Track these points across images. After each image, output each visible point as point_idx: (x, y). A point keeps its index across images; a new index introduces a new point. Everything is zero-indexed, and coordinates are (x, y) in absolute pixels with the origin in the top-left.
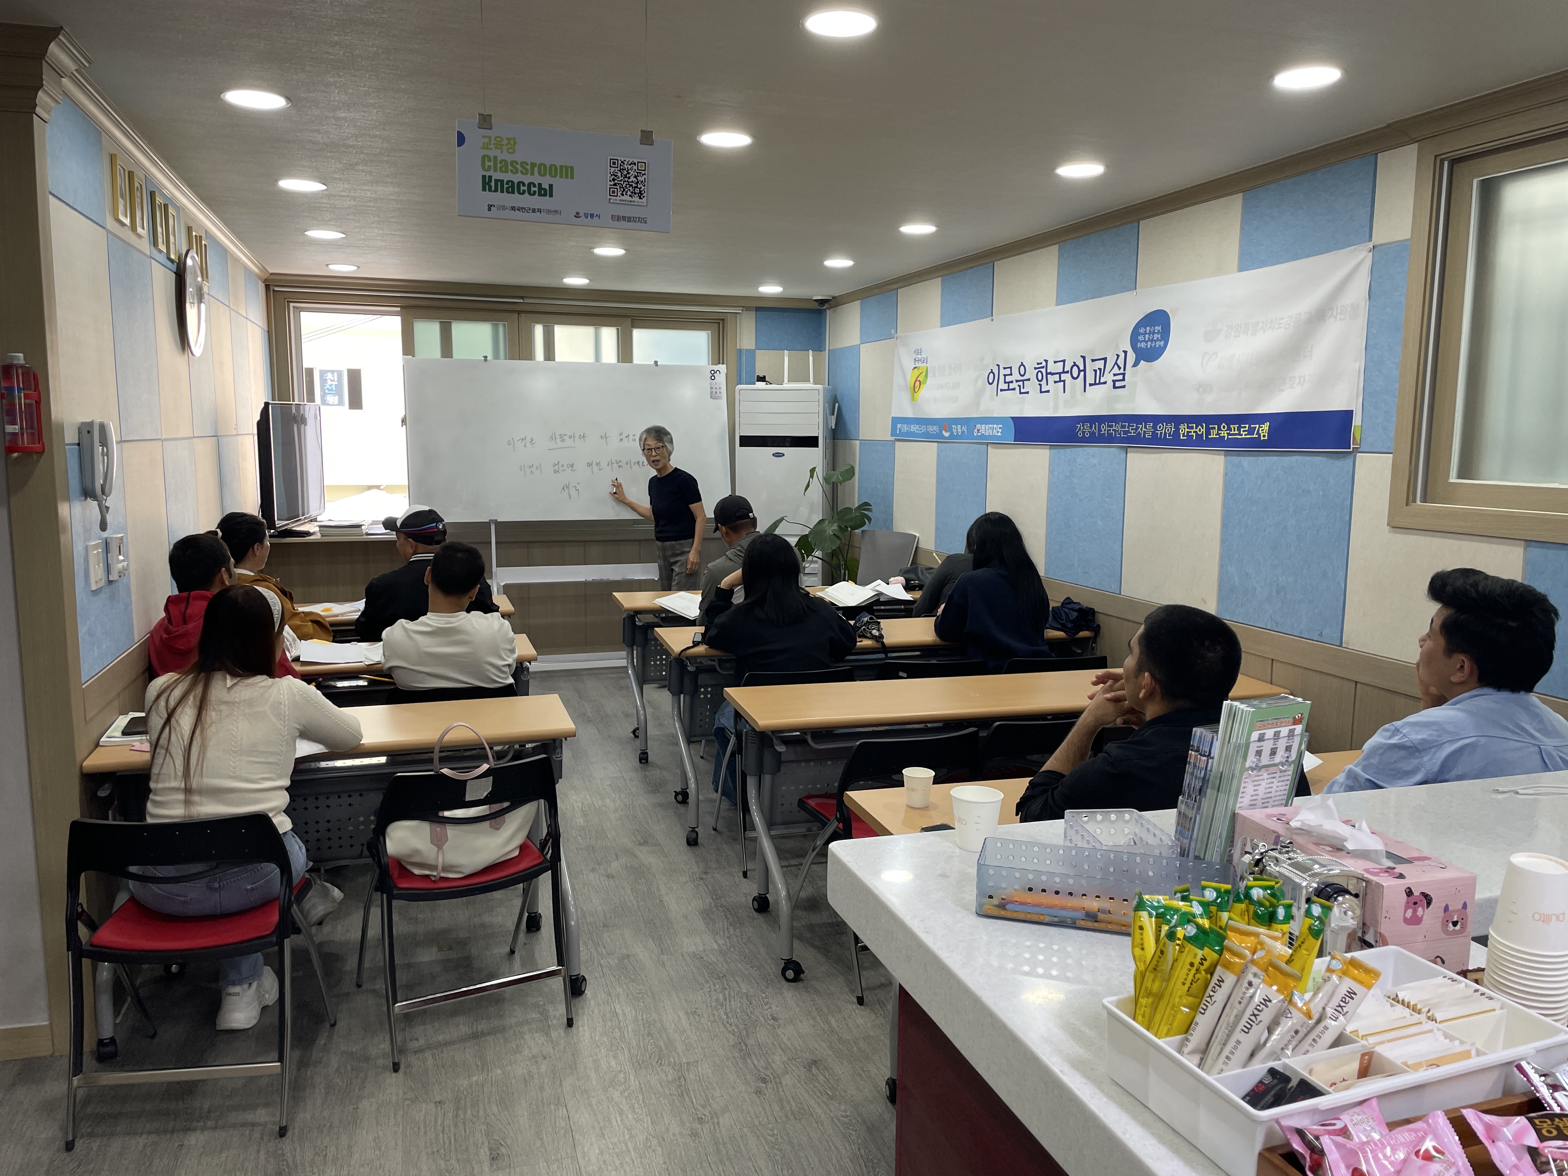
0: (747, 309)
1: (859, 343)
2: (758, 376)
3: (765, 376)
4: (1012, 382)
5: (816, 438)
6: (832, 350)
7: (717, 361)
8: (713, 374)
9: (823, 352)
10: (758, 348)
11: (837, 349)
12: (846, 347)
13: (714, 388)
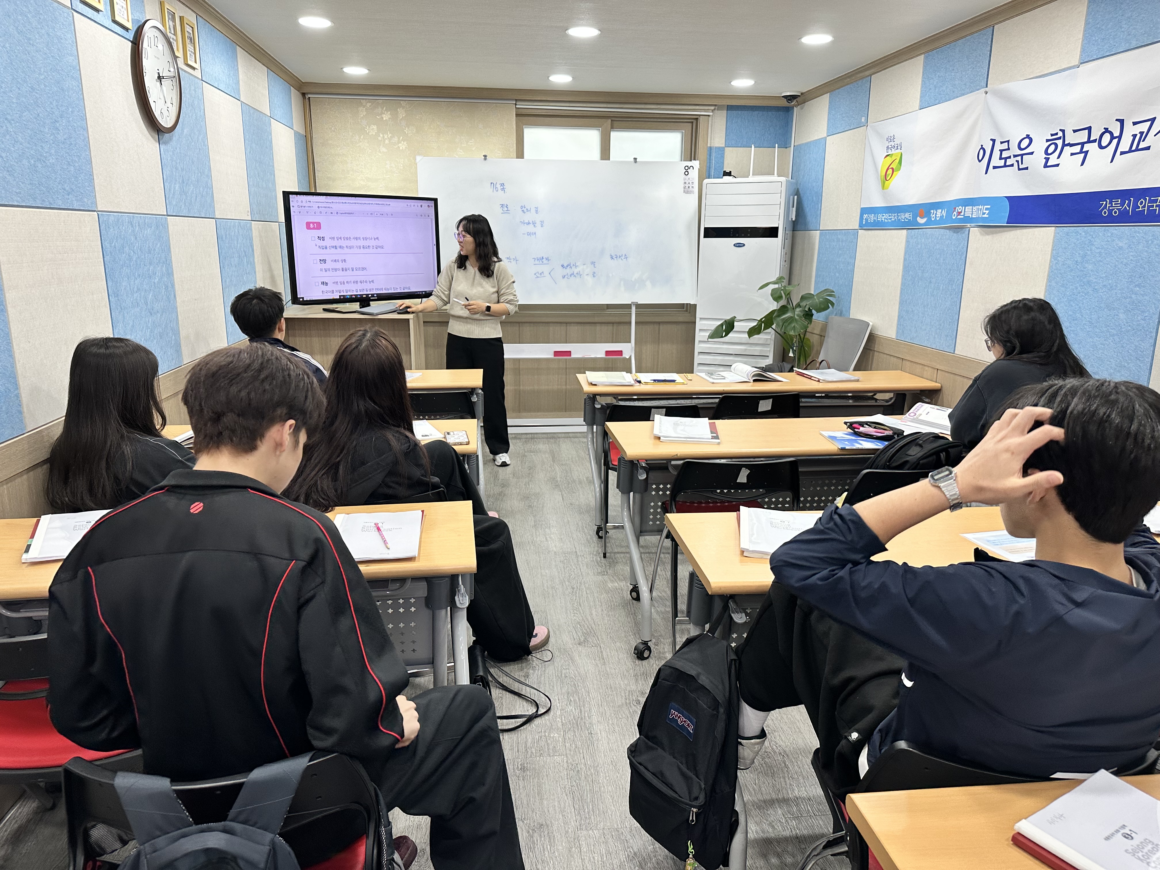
0: (718, 107)
1: (825, 135)
2: (725, 172)
3: (730, 172)
4: (1010, 157)
5: (777, 228)
6: (797, 146)
7: (689, 158)
8: (687, 169)
9: (788, 149)
10: (727, 146)
11: (803, 144)
12: (811, 141)
13: (687, 183)
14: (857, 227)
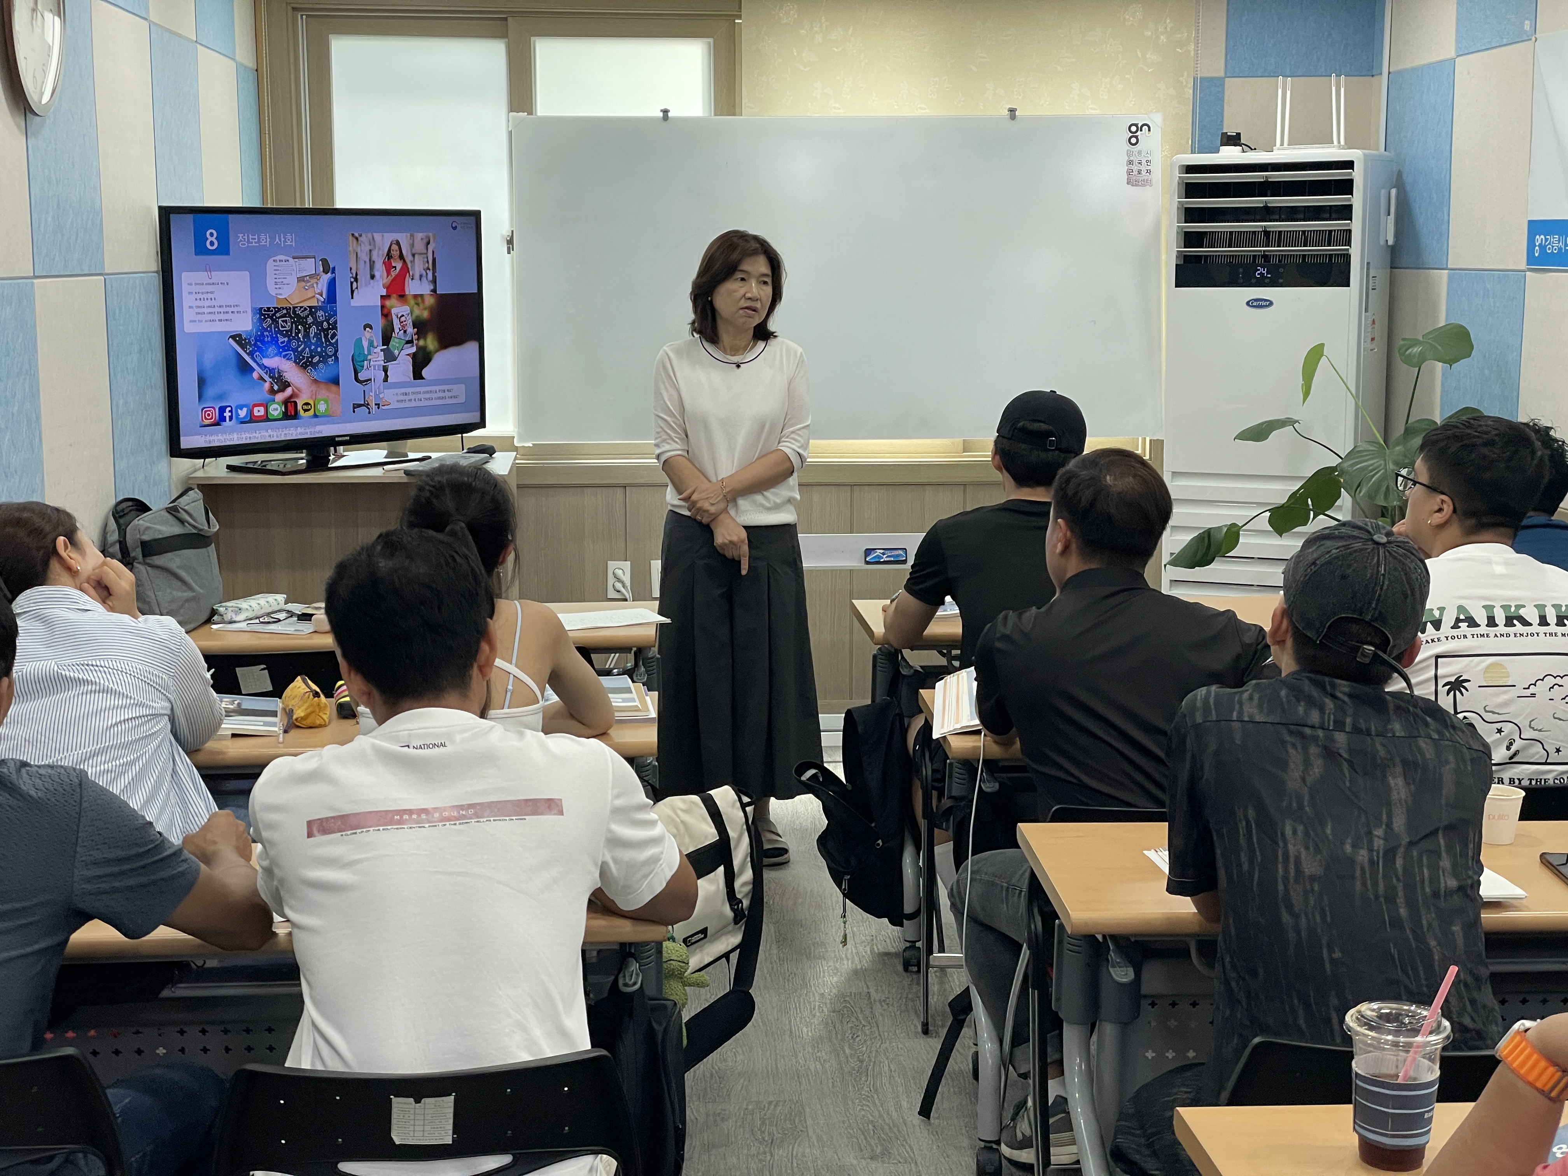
1: (1453, 54)
2: (1224, 135)
3: (1239, 135)
6: (1395, 72)
8: (1135, 132)
9: (1376, 78)
10: (1232, 72)
11: (1406, 70)
12: (1425, 65)
13: (1136, 162)
14: (1523, 266)
